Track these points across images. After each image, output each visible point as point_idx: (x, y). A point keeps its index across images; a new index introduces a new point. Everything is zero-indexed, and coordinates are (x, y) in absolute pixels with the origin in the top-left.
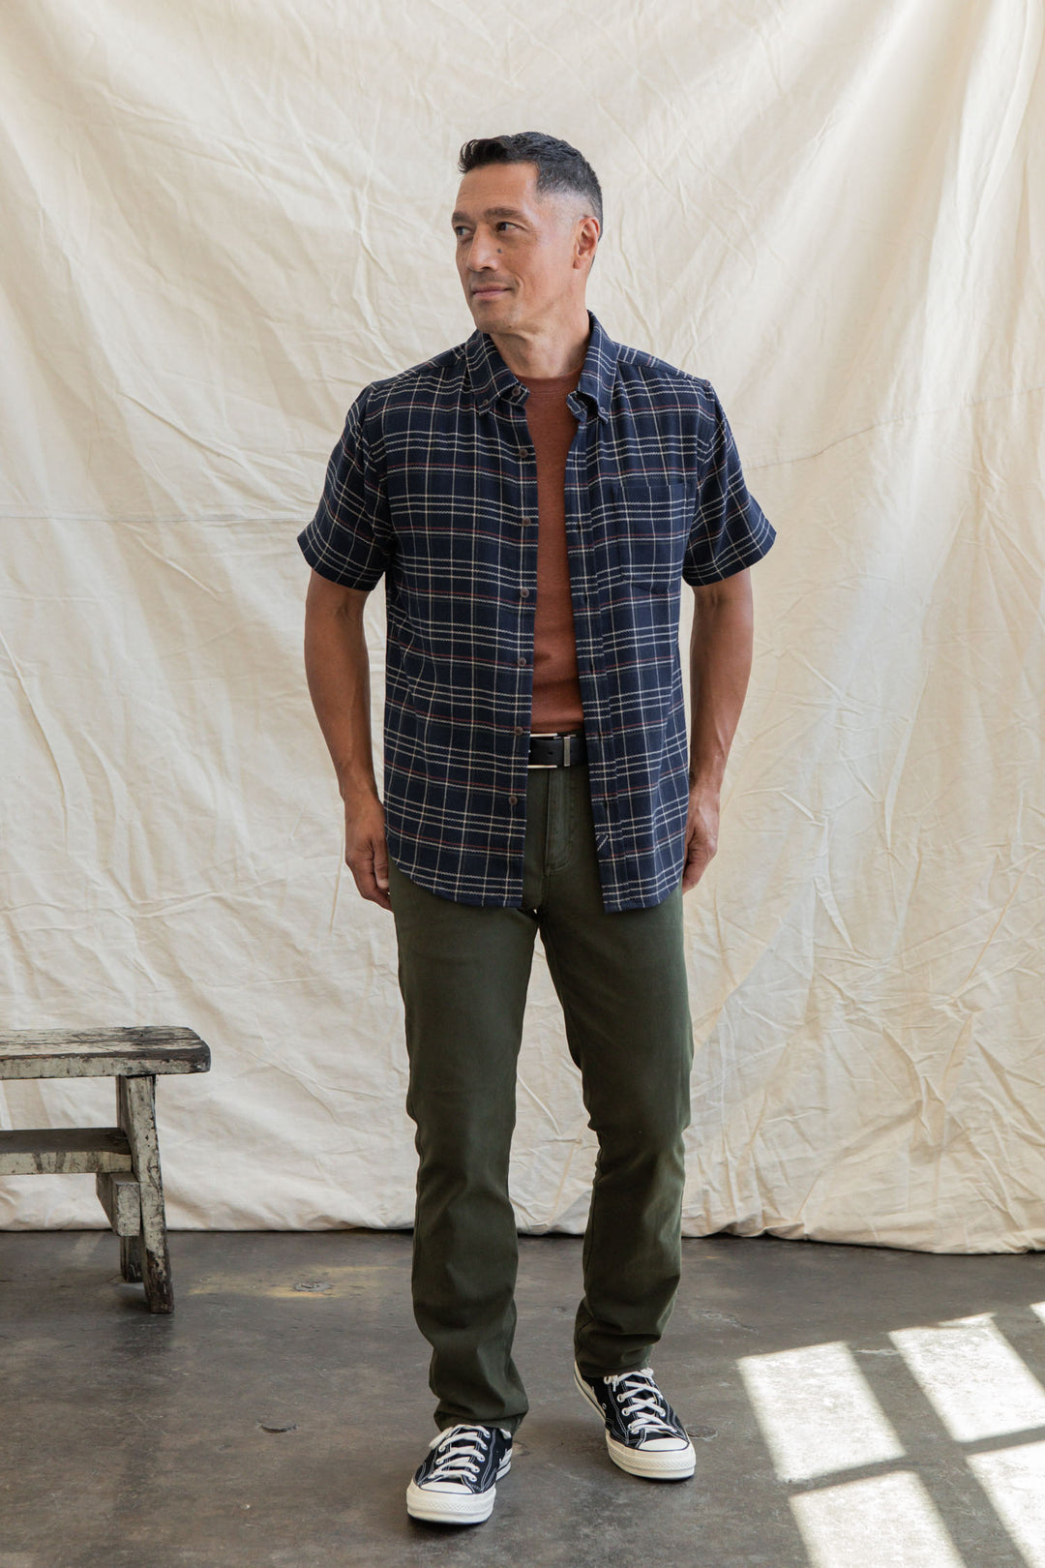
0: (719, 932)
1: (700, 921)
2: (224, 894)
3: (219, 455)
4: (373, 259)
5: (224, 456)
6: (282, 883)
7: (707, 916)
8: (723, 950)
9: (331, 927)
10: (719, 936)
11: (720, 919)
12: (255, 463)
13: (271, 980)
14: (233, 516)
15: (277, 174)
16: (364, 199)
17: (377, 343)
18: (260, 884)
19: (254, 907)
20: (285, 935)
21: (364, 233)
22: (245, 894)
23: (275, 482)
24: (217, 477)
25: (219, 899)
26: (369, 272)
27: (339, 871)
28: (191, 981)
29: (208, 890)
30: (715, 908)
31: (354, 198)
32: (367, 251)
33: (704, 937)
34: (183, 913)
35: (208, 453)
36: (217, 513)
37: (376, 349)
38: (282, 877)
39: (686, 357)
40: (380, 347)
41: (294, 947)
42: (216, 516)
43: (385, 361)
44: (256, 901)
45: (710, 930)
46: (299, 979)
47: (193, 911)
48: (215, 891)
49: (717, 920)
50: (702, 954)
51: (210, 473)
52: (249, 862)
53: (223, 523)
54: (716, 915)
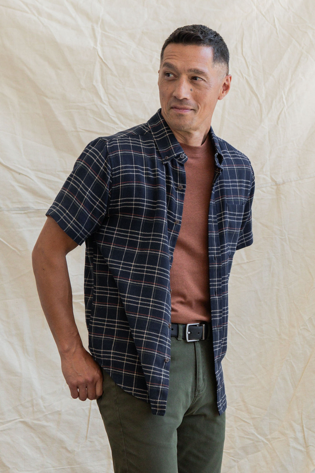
0: (304, 436)
1: (294, 430)
2: (27, 420)
3: (20, 174)
4: (104, 63)
5: (23, 174)
6: (59, 413)
7: (297, 427)
8: (307, 446)
9: (86, 437)
10: (304, 438)
11: (305, 429)
12: (41, 178)
13: (54, 467)
14: (28, 208)
15: (50, 17)
16: (98, 30)
17: (106, 109)
18: (47, 413)
19: (43, 427)
20: (61, 442)
21: (99, 48)
22: (38, 419)
23: (51, 188)
24: (20, 187)
25: (24, 423)
26: (102, 70)
27: (91, 406)
28: (9, 468)
29: (17, 418)
30: (302, 423)
31: (93, 30)
32: (101, 59)
33: (296, 439)
34: (4, 430)
35: (13, 173)
36: (20, 206)
37: (107, 113)
38: (59, 409)
39: (280, 114)
40: (109, 112)
41: (66, 449)
42: (18, 208)
43: (111, 119)
44: (44, 423)
45: (300, 435)
46: (69, 467)
47: (9, 429)
48: (22, 418)
49: (303, 429)
50: (296, 449)
51: (15, 184)
52: (40, 401)
53: (23, 212)
54: (303, 427)
